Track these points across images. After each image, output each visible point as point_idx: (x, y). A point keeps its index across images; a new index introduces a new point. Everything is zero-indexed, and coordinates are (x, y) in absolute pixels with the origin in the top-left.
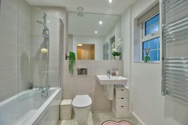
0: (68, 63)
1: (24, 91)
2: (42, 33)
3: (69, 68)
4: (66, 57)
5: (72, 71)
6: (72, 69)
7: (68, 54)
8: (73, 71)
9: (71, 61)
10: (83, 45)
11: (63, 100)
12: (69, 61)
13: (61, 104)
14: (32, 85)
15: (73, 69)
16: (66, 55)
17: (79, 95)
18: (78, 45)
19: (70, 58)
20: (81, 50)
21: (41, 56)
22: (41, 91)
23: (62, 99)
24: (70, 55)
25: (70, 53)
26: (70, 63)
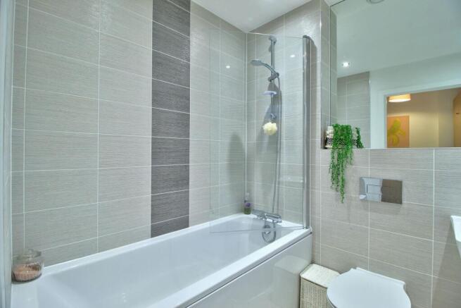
0: (330, 159)
1: (234, 213)
2: (267, 89)
3: (330, 175)
4: (325, 141)
5: (340, 184)
6: (340, 178)
7: (330, 132)
8: (343, 186)
9: (339, 154)
10: (412, 96)
11: (314, 265)
12: (333, 153)
13: (303, 276)
14: (249, 205)
15: (343, 180)
16: (324, 134)
17: (366, 268)
18: (392, 101)
19: (335, 144)
20: (408, 117)
21: (266, 140)
22: (262, 224)
23: (312, 262)
24: (336, 133)
25: (336, 127)
26: (333, 158)
